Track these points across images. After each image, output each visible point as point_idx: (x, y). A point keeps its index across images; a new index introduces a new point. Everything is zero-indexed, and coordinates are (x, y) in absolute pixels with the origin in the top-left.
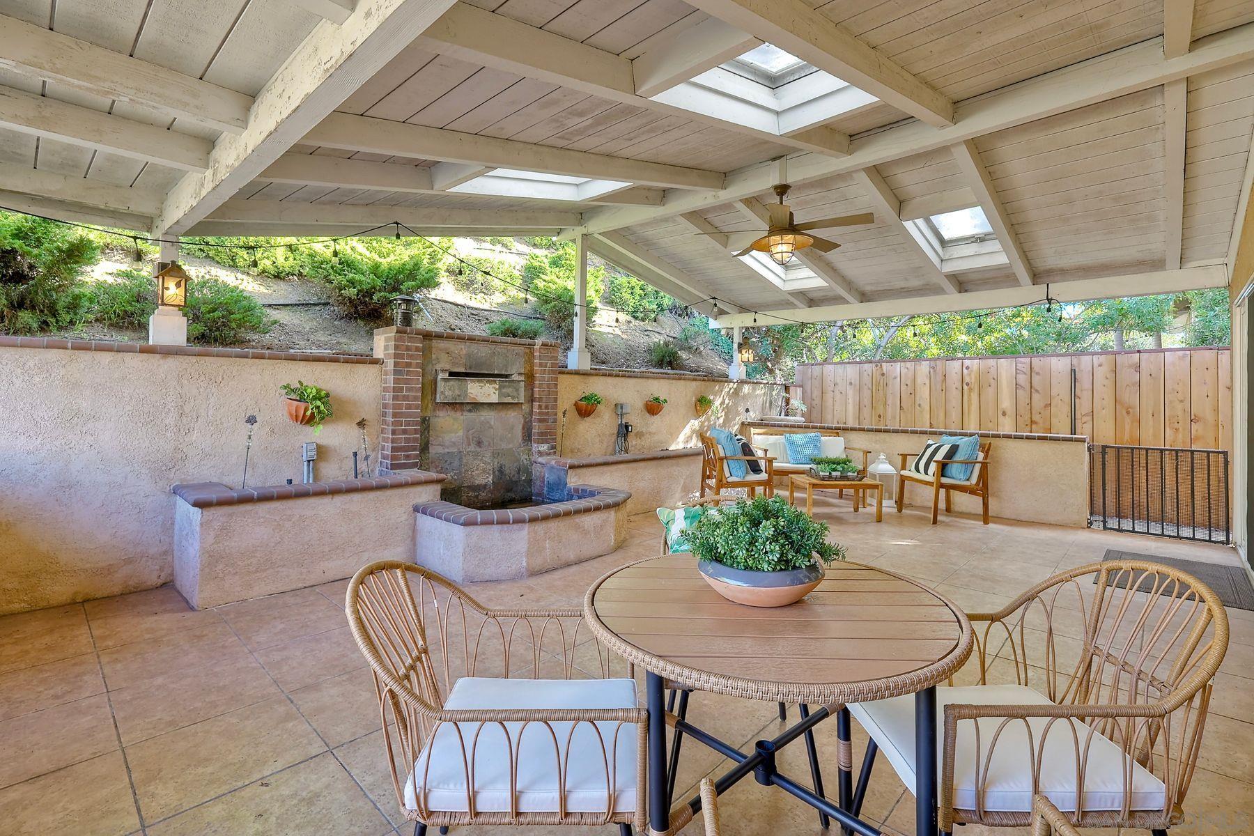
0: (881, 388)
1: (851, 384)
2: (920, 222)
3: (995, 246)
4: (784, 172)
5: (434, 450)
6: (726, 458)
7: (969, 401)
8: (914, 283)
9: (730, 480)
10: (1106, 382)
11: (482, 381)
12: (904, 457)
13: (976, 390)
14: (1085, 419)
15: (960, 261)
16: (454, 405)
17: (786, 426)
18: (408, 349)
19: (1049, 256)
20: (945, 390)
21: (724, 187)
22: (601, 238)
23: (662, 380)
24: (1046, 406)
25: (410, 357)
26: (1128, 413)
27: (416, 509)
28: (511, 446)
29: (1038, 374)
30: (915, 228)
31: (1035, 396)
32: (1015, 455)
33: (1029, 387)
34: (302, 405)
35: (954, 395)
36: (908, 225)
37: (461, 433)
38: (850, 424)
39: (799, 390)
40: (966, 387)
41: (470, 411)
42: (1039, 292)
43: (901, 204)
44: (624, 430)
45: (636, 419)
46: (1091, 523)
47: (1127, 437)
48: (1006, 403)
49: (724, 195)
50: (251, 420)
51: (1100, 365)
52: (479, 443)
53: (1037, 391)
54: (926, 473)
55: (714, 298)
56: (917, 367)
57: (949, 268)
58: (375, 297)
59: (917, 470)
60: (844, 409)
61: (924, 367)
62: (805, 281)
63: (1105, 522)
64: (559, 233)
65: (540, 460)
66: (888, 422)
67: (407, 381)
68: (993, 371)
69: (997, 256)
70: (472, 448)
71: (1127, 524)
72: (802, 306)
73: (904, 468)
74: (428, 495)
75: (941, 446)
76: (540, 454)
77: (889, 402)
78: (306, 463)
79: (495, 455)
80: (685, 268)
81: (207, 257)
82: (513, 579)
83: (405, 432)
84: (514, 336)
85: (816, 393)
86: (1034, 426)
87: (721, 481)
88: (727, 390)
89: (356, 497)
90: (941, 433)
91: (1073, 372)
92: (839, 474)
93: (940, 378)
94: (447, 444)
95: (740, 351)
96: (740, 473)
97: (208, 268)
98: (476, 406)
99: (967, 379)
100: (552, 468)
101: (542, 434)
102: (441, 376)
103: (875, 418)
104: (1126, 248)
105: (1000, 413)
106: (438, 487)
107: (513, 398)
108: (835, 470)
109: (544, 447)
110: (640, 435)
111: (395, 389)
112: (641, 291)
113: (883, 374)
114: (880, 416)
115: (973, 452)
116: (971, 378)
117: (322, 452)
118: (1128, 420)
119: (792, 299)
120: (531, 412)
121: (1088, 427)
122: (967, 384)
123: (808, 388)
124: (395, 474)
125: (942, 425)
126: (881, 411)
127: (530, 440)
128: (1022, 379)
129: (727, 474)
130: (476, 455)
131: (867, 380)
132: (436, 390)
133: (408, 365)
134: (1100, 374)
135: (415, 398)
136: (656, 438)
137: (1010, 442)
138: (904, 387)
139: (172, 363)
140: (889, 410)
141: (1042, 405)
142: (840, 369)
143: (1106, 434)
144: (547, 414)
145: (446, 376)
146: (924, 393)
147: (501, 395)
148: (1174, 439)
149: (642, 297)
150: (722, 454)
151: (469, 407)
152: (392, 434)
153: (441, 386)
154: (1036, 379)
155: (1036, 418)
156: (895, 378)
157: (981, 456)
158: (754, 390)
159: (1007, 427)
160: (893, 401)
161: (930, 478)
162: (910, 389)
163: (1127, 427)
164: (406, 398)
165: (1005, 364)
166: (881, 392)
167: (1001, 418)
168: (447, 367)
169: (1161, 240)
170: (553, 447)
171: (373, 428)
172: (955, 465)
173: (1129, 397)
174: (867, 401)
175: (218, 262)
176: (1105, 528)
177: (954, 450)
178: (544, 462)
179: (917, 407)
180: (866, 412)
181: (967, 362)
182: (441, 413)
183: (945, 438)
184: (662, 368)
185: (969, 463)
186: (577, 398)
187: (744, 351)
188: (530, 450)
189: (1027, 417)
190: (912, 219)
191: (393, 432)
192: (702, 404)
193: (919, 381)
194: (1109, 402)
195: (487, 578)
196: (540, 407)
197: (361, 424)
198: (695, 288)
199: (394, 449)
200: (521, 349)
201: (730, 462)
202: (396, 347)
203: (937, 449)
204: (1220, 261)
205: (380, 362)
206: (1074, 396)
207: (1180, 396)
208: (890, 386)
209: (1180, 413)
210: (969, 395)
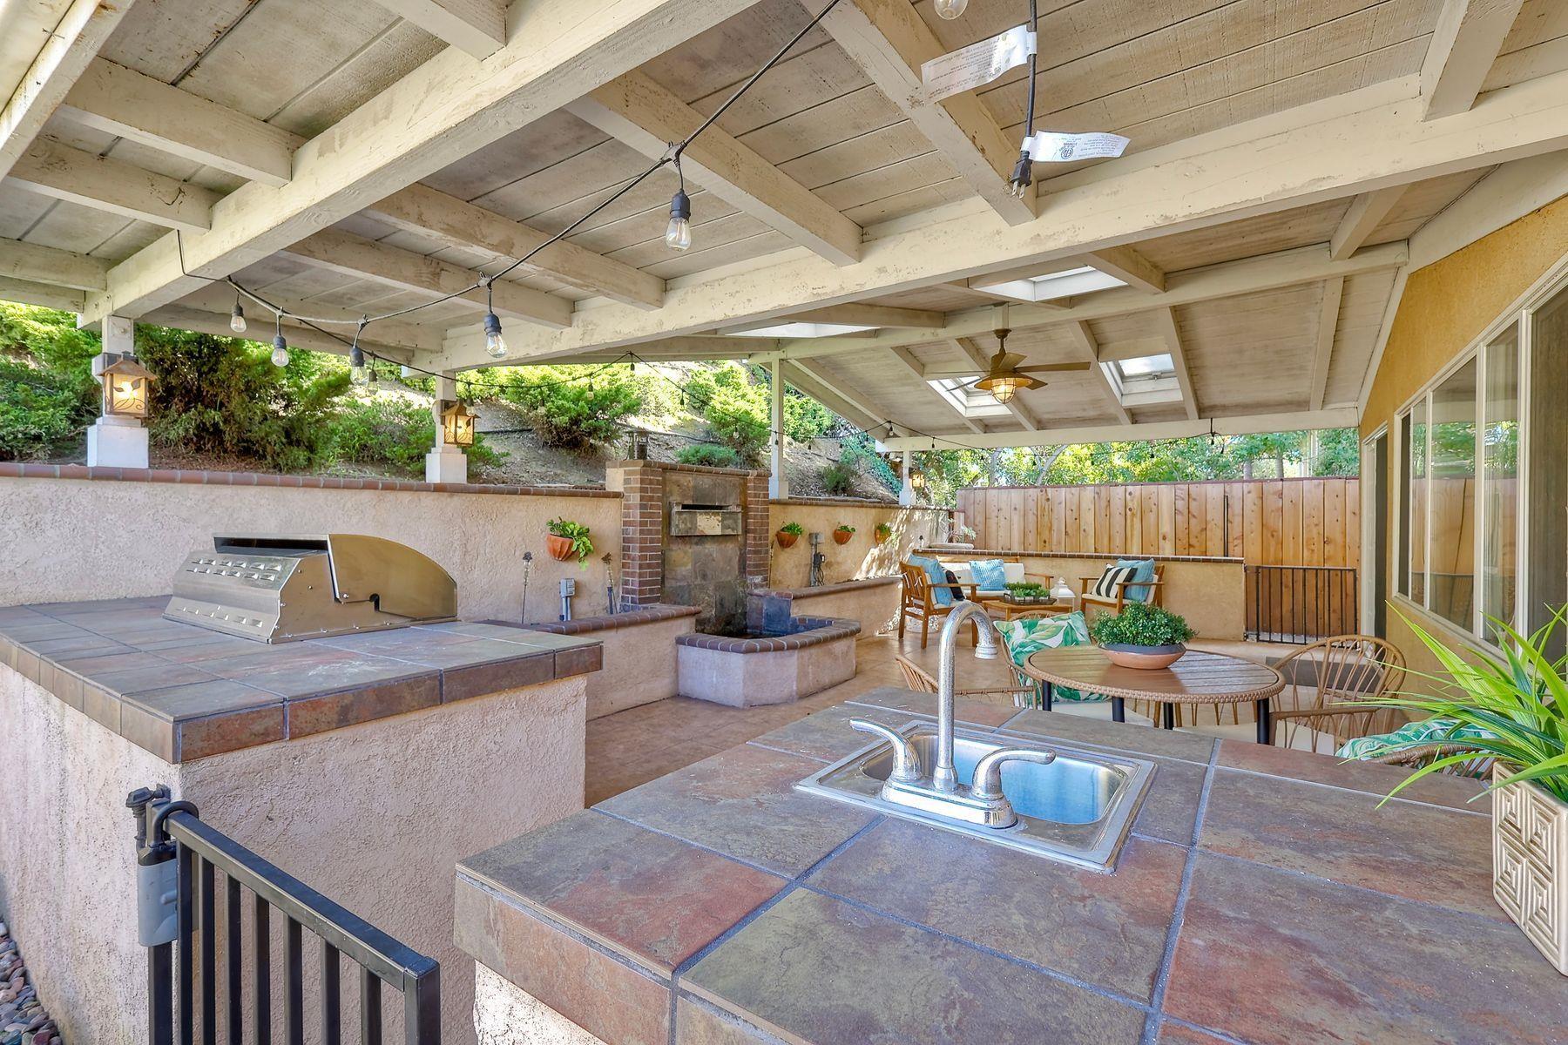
0: (1046, 513)
1: (1015, 509)
2: (1111, 364)
3: (1173, 383)
4: (1006, 318)
5: (669, 584)
6: (934, 586)
7: (1132, 526)
8: (1092, 413)
9: (937, 607)
10: (1254, 508)
11: (708, 514)
12: (1085, 581)
13: (1139, 515)
14: (1236, 542)
15: (1139, 396)
16: (685, 538)
17: (961, 553)
18: (651, 482)
19: (1214, 395)
20: (1109, 515)
21: (944, 326)
22: (797, 364)
23: (848, 509)
24: (1202, 530)
25: (653, 490)
26: (1273, 536)
27: (680, 641)
28: (729, 578)
29: (1194, 500)
30: (1107, 368)
31: (1193, 521)
32: (1183, 575)
33: (1188, 513)
34: (568, 541)
35: (1118, 520)
36: (1103, 365)
37: (689, 567)
38: (1016, 549)
39: (962, 515)
40: (1129, 513)
41: (697, 544)
42: (1204, 425)
43: (1099, 347)
44: (817, 560)
45: (826, 547)
46: (1247, 637)
47: (1272, 559)
48: (1166, 528)
49: (942, 333)
50: (527, 557)
51: (1249, 492)
52: (704, 577)
53: (1194, 516)
54: (1108, 595)
55: (890, 422)
56: (1083, 493)
57: (1128, 402)
58: (583, 425)
59: (1099, 593)
60: (1009, 533)
61: (1089, 494)
62: (987, 408)
63: (1258, 635)
64: (750, 356)
65: (756, 591)
66: (1054, 547)
67: (651, 515)
68: (1154, 497)
69: (1173, 392)
70: (698, 581)
71: (1276, 637)
72: (978, 431)
73: (1084, 591)
74: (685, 627)
75: (1121, 570)
76: (756, 586)
77: (1055, 528)
78: (564, 600)
79: (718, 587)
80: (867, 392)
81: (399, 379)
82: (787, 701)
83: (649, 566)
84: (710, 464)
85: (980, 519)
86: (1191, 549)
87: (929, 608)
88: (901, 516)
89: (634, 630)
90: (1116, 558)
91: (1226, 498)
92: (1032, 598)
93: (1104, 504)
94: (679, 577)
95: (910, 476)
96: (946, 600)
97: (399, 392)
98: (703, 538)
99: (1130, 505)
100: (773, 599)
101: (756, 566)
102: (676, 509)
103: (1040, 544)
104: (1279, 390)
105: (1161, 538)
106: (693, 620)
107: (733, 530)
108: (1028, 595)
109: (758, 579)
110: (829, 565)
111: (642, 524)
112: (801, 411)
113: (1048, 500)
114: (1045, 542)
115: (1150, 575)
116: (1132, 504)
117: (578, 588)
118: (1273, 542)
119: (969, 424)
120: (745, 544)
121: (1238, 550)
122: (1130, 510)
123: (971, 513)
124: (644, 608)
125: (1106, 549)
126: (1045, 536)
127: (745, 572)
128: (1181, 505)
129: (934, 601)
130: (702, 588)
131: (1031, 505)
132: (670, 524)
133: (651, 499)
134: (1251, 499)
135: (657, 532)
136: (843, 567)
137: (1178, 565)
138: (1069, 512)
139: (457, 500)
140: (1055, 535)
141: (1199, 528)
142: (1004, 493)
143: (1254, 555)
144: (761, 545)
145: (680, 509)
146: (1088, 518)
147: (724, 527)
148: (1310, 559)
149: (802, 416)
150: (929, 583)
151: (696, 539)
152: (640, 569)
153: (675, 519)
154: (1193, 505)
155: (1193, 541)
156: (1060, 503)
157: (1156, 578)
158: (923, 515)
159: (1168, 552)
160: (1059, 526)
161: (1112, 600)
162: (1075, 515)
163: (1272, 550)
164: (650, 532)
165: (1165, 490)
166: (1046, 518)
167: (1162, 542)
168: (679, 499)
169: (1306, 386)
170: (765, 579)
171: (617, 562)
172: (1134, 588)
173: (1274, 521)
174: (1032, 527)
175: (407, 385)
176: (1258, 640)
177: (1133, 573)
178: (761, 593)
179: (1082, 532)
180: (1031, 538)
181: (1130, 488)
182: (674, 547)
183: (1122, 562)
184: (837, 495)
185: (1145, 585)
186: (778, 529)
187: (915, 477)
188: (745, 582)
189: (1185, 541)
190: (1106, 362)
191: (641, 567)
192: (881, 532)
193: (1084, 506)
194: (1257, 526)
195: (764, 702)
196: (755, 538)
197: (607, 559)
198: (872, 411)
199: (641, 583)
200: (736, 480)
201: (937, 589)
202: (642, 481)
203: (1117, 573)
204: (1352, 404)
205: (617, 495)
206: (1227, 520)
207: (1315, 521)
208: (1055, 511)
209: (1315, 536)
210: (1132, 520)
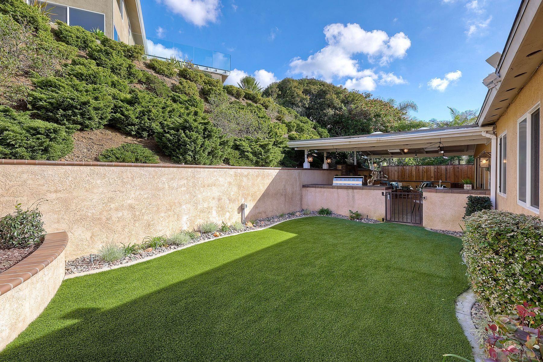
1: (396, 171)
7: (424, 175)
10: (452, 171)
13: (426, 172)
14: (448, 178)
20: (419, 172)
31: (438, 173)
35: (421, 173)
48: (432, 175)
51: (451, 167)
60: (394, 176)
61: (414, 167)
66: (407, 179)
68: (429, 168)
77: (406, 175)
85: (387, 173)
90: (423, 181)
91: (446, 169)
93: (418, 170)
95: (373, 164)
99: (424, 170)
103: (403, 179)
105: (431, 177)
113: (404, 169)
121: (449, 180)
123: (384, 172)
126: (403, 177)
128: (436, 170)
131: (400, 170)
134: (452, 169)
138: (409, 172)
140: (406, 177)
141: (440, 175)
142: (393, 168)
143: (453, 181)
146: (414, 173)
154: (439, 170)
155: (439, 178)
159: (433, 180)
162: (411, 172)
163: (457, 179)
165: (432, 167)
166: (403, 173)
173: (457, 174)
174: (400, 175)
179: (412, 176)
180: (400, 177)
181: (424, 166)
193: (413, 170)
194: (453, 175)
203: (424, 184)
204: (473, 151)
205: (340, 170)
206: (446, 173)
207: (466, 174)
208: (406, 171)
209: (466, 176)
210: (424, 173)
